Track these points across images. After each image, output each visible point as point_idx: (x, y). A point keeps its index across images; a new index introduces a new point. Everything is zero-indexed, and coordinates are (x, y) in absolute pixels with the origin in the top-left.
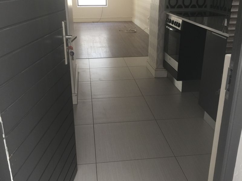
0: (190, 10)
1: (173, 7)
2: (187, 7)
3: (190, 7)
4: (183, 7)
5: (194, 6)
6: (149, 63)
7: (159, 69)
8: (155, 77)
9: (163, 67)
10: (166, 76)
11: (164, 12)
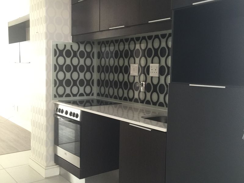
0: (78, 98)
1: (61, 96)
2: (75, 95)
3: (78, 95)
4: (72, 95)
5: (81, 95)
6: (34, 160)
7: (50, 166)
8: (45, 178)
9: (54, 164)
10: (59, 174)
11: (52, 101)
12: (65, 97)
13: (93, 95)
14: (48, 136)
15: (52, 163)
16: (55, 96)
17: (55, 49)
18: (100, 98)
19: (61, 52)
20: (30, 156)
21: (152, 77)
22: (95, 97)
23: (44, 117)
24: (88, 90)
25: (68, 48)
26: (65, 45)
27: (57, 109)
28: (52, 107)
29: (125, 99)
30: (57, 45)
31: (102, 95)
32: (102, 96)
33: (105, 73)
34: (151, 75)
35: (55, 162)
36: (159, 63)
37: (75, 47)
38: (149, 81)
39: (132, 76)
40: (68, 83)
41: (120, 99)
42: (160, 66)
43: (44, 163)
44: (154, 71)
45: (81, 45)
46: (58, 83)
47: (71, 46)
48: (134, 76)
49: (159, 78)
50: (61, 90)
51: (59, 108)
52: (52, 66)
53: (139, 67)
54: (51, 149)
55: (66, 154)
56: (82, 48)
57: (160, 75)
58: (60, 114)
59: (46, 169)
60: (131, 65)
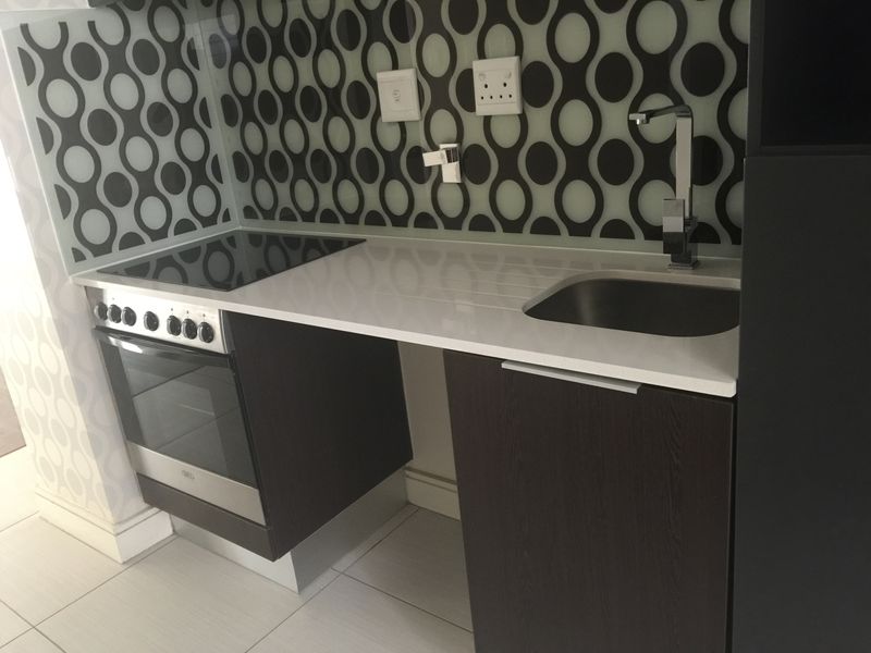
0: (173, 243)
1: (101, 249)
2: (158, 235)
3: (171, 230)
4: (146, 237)
6: (58, 501)
7: (131, 518)
8: (124, 563)
9: (145, 505)
10: (171, 532)
11: (70, 278)
12: (122, 248)
13: (227, 217)
14: (90, 418)
15: (138, 503)
16: (79, 256)
17: (21, 51)
18: (260, 226)
19: (52, 58)
20: (37, 485)
21: (487, 120)
22: (238, 224)
23: (55, 348)
24: (204, 200)
25: (80, 34)
26: (64, 27)
27: (103, 308)
28: (75, 303)
29: (375, 220)
30: (25, 29)
31: (268, 215)
32: (265, 218)
33: (263, 123)
34: (482, 108)
35: (146, 500)
36: (519, 51)
37: (111, 29)
38: (474, 135)
39: (390, 123)
40: (118, 189)
41: (352, 219)
42: (525, 65)
43: (104, 514)
44: (494, 89)
45: (132, 17)
46: (76, 199)
47: (92, 25)
48: (402, 125)
49: (523, 118)
50: (95, 226)
51: (109, 306)
52: (29, 127)
53: (418, 83)
54: (118, 459)
55: (187, 474)
56: (140, 31)
57: (527, 105)
58: (122, 326)
59: (118, 534)
60: (380, 77)
